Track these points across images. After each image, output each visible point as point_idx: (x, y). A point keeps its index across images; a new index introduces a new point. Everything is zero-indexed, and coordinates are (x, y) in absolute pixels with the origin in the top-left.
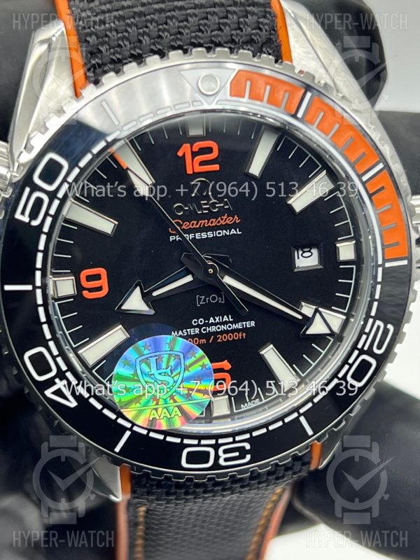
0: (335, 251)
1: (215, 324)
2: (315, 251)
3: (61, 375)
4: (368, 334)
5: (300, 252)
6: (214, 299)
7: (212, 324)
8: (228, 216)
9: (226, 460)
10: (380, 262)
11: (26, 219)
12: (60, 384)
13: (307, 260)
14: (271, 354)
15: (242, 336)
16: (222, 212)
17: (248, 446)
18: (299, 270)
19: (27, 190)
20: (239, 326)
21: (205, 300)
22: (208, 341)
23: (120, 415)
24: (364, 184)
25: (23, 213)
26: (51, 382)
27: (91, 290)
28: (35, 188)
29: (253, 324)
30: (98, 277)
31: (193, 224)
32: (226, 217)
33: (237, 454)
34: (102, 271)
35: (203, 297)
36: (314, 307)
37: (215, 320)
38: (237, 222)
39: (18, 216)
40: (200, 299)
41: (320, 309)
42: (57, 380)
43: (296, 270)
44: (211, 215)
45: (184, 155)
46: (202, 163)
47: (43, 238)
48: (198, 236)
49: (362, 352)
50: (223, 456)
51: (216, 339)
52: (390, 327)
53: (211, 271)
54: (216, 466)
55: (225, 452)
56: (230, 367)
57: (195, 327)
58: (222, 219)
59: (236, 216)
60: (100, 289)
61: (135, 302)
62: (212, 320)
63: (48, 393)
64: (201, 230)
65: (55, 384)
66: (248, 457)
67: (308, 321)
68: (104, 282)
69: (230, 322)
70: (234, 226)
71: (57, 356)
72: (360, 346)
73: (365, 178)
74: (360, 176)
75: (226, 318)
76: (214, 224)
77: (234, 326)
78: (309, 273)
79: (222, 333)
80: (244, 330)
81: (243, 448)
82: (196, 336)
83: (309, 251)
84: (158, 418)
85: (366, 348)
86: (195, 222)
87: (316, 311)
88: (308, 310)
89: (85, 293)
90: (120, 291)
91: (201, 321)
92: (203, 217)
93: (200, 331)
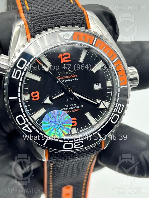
0: (106, 84)
2: (100, 84)
3: (27, 123)
4: (116, 108)
5: (96, 85)
6: (71, 99)
7: (71, 107)
8: (74, 75)
9: (76, 146)
10: (119, 86)
11: (15, 78)
12: (27, 126)
13: (98, 87)
14: (88, 115)
15: (80, 110)
16: (72, 74)
17: (82, 142)
18: (96, 90)
19: (15, 69)
20: (78, 107)
21: (68, 100)
22: (69, 112)
23: (45, 134)
24: (113, 64)
25: (14, 76)
26: (24, 125)
27: (34, 98)
28: (17, 68)
29: (82, 106)
30: (36, 94)
31: (64, 78)
33: (79, 145)
34: (38, 92)
35: (68, 99)
36: (100, 101)
37: (71, 105)
38: (77, 76)
39: (12, 77)
40: (67, 100)
41: (102, 101)
43: (94, 90)
44: (69, 75)
45: (60, 57)
46: (66, 60)
47: (20, 83)
48: (65, 81)
49: (115, 113)
50: (75, 145)
51: (72, 111)
52: (123, 105)
53: (70, 91)
54: (74, 148)
56: (76, 119)
57: (65, 108)
58: (72, 76)
59: (76, 75)
60: (37, 98)
61: (48, 101)
62: (70, 106)
63: (23, 128)
64: (66, 79)
66: (83, 145)
67: (99, 105)
68: (38, 95)
69: (76, 106)
70: (76, 78)
71: (26, 117)
72: (114, 111)
73: (113, 62)
75: (74, 105)
76: (70, 77)
77: (77, 107)
78: (98, 91)
79: (73, 109)
80: (80, 108)
81: (81, 143)
82: (66, 110)
83: (98, 84)
84: (56, 134)
85: (116, 112)
86: (64, 77)
87: (101, 102)
88: (98, 101)
89: (33, 99)
90: (43, 98)
91: (67, 106)
92: (67, 75)
93: (67, 109)
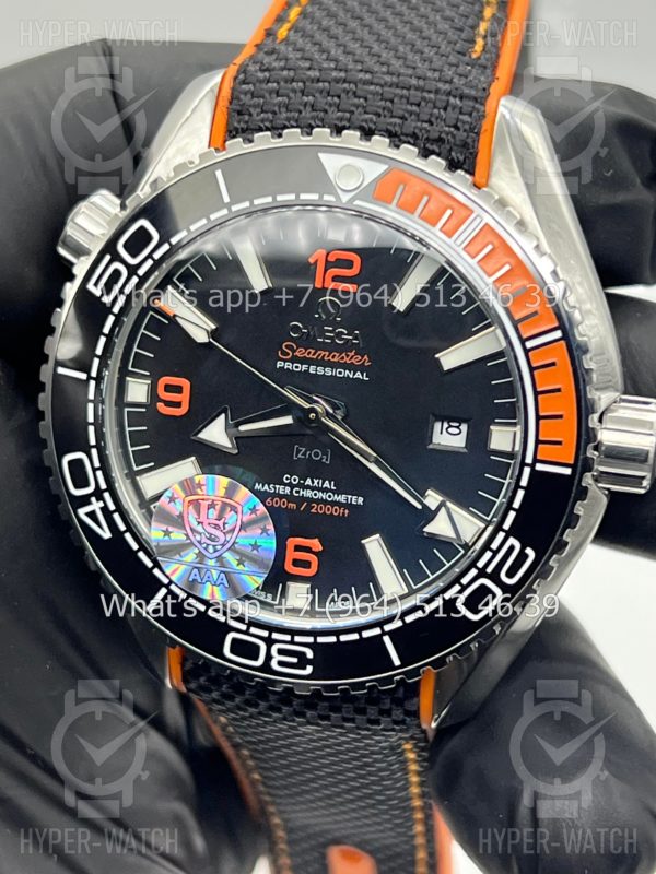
0: (487, 436)
1: (313, 489)
2: (464, 427)
3: (98, 494)
4: (495, 553)
5: (446, 425)
6: (316, 455)
7: (308, 487)
8: (356, 354)
9: (281, 663)
10: (529, 460)
11: (97, 292)
12: (96, 506)
13: (449, 437)
14: (375, 547)
15: (344, 514)
16: (347, 347)
17: (310, 654)
18: (435, 447)
19: (108, 257)
20: (342, 498)
21: (304, 454)
22: (298, 507)
23: (157, 564)
24: (527, 351)
25: (96, 284)
26: (85, 500)
27: (169, 404)
28: (116, 257)
29: (361, 500)
30: (178, 389)
31: (309, 353)
32: (353, 353)
33: (295, 660)
34: (185, 384)
35: (304, 449)
36: (441, 499)
37: (313, 482)
38: (366, 364)
39: (90, 286)
40: (298, 451)
41: (449, 504)
42: (93, 499)
43: (431, 446)
44: (332, 348)
45: (316, 261)
46: (336, 278)
47: (111, 319)
48: (312, 369)
49: (482, 573)
50: (277, 657)
51: (309, 507)
52: (530, 551)
53: (312, 415)
54: (266, 667)
55: (281, 652)
56: (321, 548)
57: (286, 485)
58: (348, 356)
59: (366, 357)
60: (178, 405)
61: (216, 433)
62: (308, 482)
63: (82, 512)
64: (318, 363)
65: (89, 503)
66: (309, 670)
67: (429, 515)
68: (185, 397)
69: (331, 490)
70: (362, 368)
71: (98, 469)
72: (480, 564)
73: (529, 345)
74: (523, 342)
75: (327, 484)
76: (335, 360)
77: (336, 498)
78: (448, 454)
79: (319, 501)
80: (348, 506)
81: (304, 654)
82: (285, 496)
83: (458, 427)
84: (199, 581)
85: (489, 570)
86: (313, 351)
87: (442, 504)
88: (433, 499)
89: (160, 406)
90: (201, 415)
91: (295, 480)
92: (323, 346)
93: (291, 491)
